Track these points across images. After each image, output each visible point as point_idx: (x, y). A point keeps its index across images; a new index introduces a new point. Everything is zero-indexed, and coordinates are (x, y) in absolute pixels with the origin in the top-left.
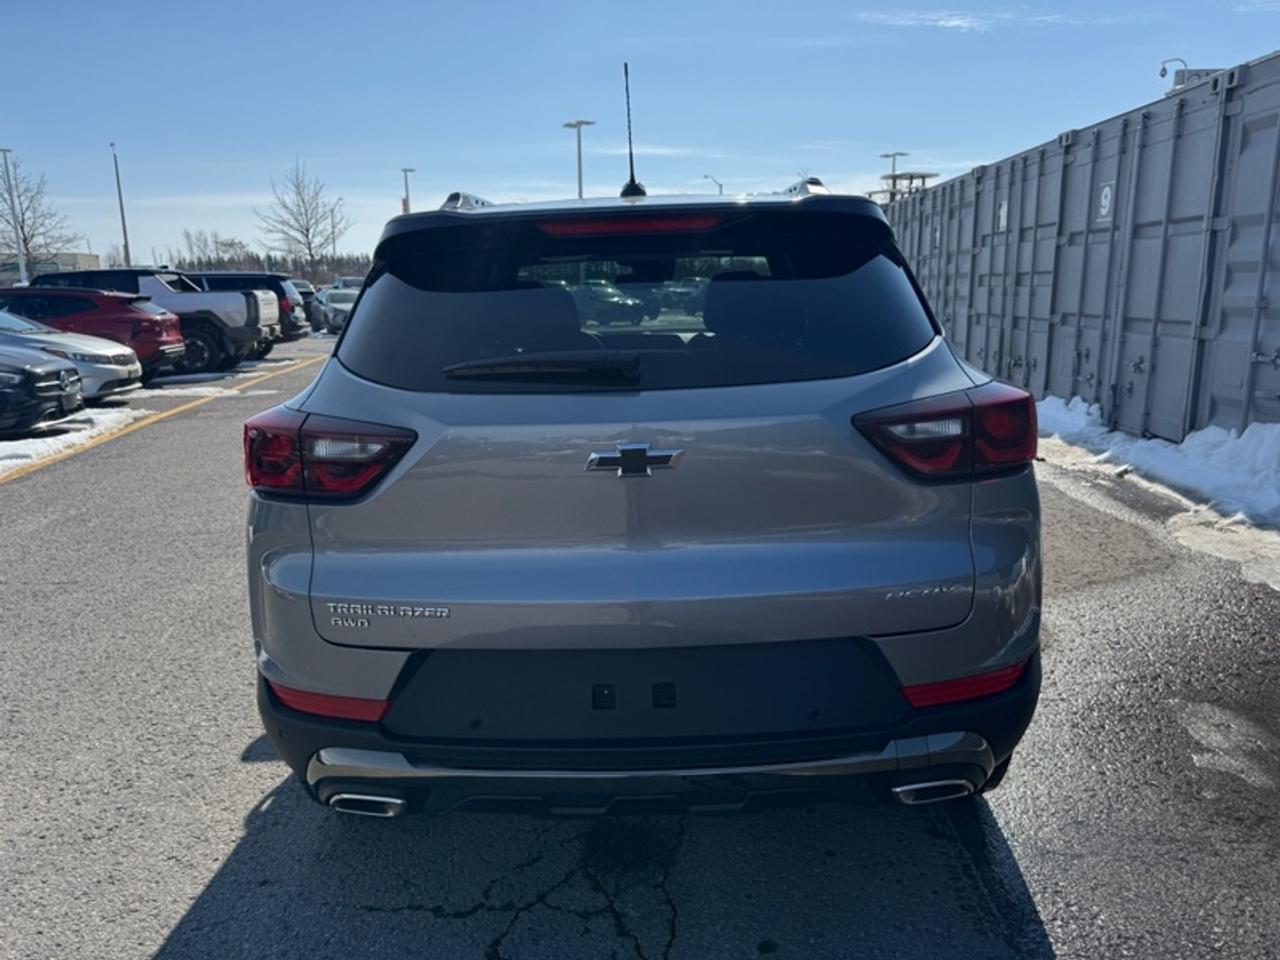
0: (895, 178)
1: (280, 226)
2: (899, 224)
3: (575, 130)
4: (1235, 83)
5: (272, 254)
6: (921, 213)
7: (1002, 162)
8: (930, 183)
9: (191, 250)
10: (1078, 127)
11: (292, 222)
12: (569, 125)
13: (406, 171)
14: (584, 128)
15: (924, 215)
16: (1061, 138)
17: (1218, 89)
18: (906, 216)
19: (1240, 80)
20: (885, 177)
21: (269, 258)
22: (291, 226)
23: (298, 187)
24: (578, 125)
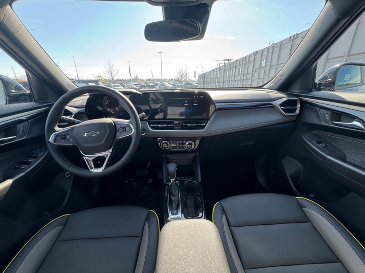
0: (225, 60)
1: (106, 72)
2: (229, 69)
3: (160, 54)
4: (295, 37)
5: (109, 78)
6: (236, 65)
7: (247, 56)
8: (232, 61)
9: (94, 78)
10: (258, 50)
11: (109, 72)
12: (159, 53)
13: (129, 62)
14: (162, 53)
15: (236, 66)
16: (253, 53)
17: (291, 39)
18: (231, 67)
19: (296, 36)
20: (223, 60)
21: (108, 79)
22: (108, 73)
23: (109, 65)
24: (161, 52)
